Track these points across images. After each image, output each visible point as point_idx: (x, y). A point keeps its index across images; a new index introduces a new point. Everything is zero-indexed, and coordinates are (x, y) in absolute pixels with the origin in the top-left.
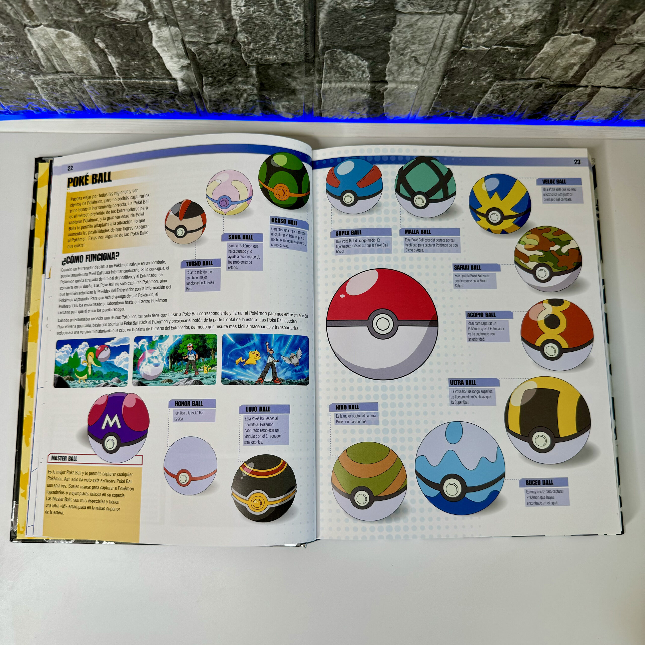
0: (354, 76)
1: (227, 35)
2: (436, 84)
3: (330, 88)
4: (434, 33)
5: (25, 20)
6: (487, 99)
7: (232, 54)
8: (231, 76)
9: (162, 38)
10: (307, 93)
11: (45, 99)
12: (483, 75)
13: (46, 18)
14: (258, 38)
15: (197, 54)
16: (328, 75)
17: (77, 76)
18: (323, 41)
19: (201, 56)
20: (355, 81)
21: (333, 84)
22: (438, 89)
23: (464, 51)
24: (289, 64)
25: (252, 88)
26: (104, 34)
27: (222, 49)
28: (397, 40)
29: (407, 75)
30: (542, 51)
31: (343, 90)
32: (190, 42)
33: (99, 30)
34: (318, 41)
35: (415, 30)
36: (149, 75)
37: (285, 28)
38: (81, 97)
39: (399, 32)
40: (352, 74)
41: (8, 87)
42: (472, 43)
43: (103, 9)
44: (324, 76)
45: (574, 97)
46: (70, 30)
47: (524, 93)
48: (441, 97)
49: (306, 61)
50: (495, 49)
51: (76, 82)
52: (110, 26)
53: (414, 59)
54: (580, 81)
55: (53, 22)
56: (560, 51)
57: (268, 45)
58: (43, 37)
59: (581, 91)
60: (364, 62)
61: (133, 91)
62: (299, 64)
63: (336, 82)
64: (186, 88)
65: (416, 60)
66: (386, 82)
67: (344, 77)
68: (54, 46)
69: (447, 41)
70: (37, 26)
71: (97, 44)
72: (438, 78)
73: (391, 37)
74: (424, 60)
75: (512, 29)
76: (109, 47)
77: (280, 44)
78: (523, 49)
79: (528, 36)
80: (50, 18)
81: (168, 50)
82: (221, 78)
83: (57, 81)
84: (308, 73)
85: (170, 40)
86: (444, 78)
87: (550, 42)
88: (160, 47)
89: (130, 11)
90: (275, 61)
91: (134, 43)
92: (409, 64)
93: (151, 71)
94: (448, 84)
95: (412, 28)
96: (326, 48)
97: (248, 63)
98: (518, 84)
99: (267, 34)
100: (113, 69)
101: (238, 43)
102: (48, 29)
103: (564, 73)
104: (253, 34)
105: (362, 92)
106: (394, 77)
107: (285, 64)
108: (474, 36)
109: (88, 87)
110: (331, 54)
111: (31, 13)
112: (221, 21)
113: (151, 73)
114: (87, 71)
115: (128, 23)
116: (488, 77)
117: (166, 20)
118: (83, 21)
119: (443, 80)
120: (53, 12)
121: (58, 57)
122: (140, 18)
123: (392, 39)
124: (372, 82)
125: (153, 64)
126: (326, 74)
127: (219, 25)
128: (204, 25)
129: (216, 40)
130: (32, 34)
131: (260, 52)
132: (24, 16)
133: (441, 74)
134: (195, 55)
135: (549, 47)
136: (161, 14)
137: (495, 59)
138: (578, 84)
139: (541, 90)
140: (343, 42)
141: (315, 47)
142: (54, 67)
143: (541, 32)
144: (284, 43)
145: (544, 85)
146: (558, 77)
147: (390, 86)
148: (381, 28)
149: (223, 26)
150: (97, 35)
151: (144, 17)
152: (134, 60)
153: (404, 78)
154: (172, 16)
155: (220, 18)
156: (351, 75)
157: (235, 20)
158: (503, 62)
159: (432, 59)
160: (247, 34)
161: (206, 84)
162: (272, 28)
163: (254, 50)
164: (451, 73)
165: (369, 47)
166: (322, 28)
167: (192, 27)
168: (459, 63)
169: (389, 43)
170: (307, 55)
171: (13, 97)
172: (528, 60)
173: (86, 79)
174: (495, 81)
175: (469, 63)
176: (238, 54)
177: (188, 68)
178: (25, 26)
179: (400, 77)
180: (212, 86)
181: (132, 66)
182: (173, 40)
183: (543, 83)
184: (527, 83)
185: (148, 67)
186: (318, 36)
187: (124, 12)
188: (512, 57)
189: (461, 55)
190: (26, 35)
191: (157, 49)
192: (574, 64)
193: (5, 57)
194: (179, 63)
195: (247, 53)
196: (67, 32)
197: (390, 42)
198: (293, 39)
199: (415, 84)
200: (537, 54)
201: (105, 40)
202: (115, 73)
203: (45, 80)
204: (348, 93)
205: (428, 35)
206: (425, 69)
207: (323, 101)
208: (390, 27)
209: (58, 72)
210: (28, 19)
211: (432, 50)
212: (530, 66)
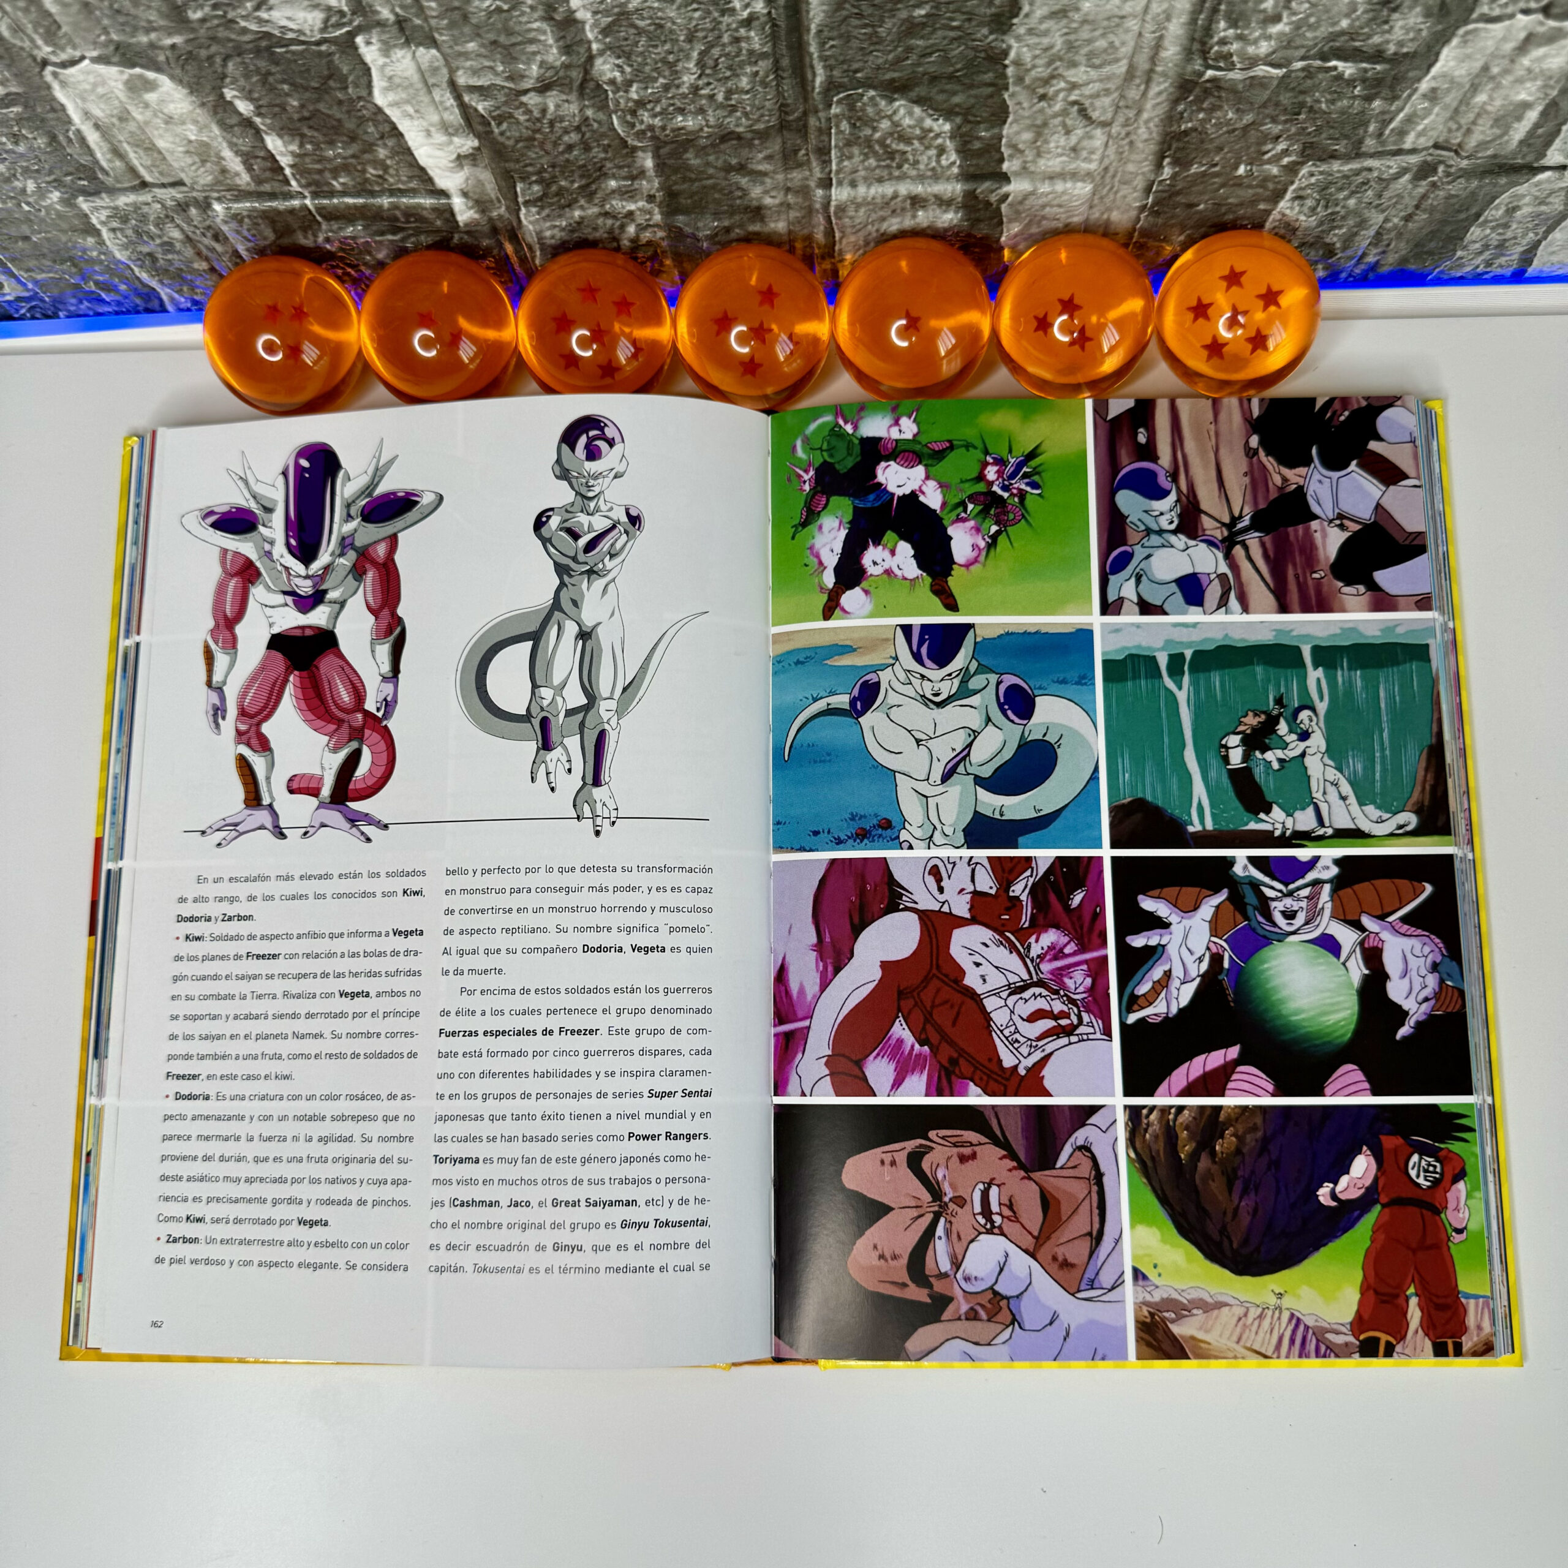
0: (917, 162)
1: (566, 66)
2: (1140, 177)
3: (853, 201)
4: (1127, 31)
5: (38, 47)
6: (1284, 215)
7: (587, 119)
8: (590, 176)
9: (397, 80)
10: (793, 214)
11: (123, 259)
12: (1270, 146)
13: (91, 37)
14: (647, 69)
15: (494, 118)
16: (846, 163)
17: (195, 194)
18: (825, 67)
19: (505, 126)
20: (921, 178)
21: (862, 190)
22: (1148, 190)
23: (1213, 80)
24: (739, 137)
25: (648, 206)
26: (247, 76)
27: (557, 106)
28: (1027, 57)
29: (1061, 155)
30: (1434, 71)
31: (887, 204)
32: (472, 89)
33: (230, 65)
34: (812, 67)
35: (1074, 25)
36: (378, 184)
37: (720, 37)
38: (212, 250)
39: (1031, 32)
40: (911, 158)
41: (25, 230)
42: (1235, 58)
43: (234, 8)
44: (834, 167)
45: (1527, 199)
46: (158, 69)
47: (1387, 194)
48: (1157, 214)
49: (783, 126)
50: (1303, 69)
51: (193, 211)
52: (258, 52)
53: (1076, 108)
54: (1542, 155)
55: (112, 48)
56: (1486, 68)
57: (678, 87)
58: (93, 90)
59: (1548, 181)
60: (941, 121)
61: (340, 229)
62: (764, 135)
63: (868, 181)
64: (477, 216)
65: (1083, 112)
66: (1005, 178)
67: (888, 167)
68: (125, 115)
69: (1164, 54)
70: (73, 63)
71: (231, 103)
72: (1146, 159)
73: (1010, 47)
74: (1104, 110)
75: (1345, 10)
76: (263, 110)
77: (709, 84)
78: (1378, 67)
79: (1392, 28)
80: (103, 38)
81: (417, 111)
82: (563, 183)
83: (146, 209)
84: (789, 159)
85: (420, 85)
86: (1163, 158)
87: (1455, 41)
88: (395, 104)
89: (305, 9)
90: (701, 129)
91: (327, 97)
92: (1064, 125)
93: (381, 173)
94: (1174, 177)
95: (1064, 21)
96: (831, 87)
97: (630, 142)
98: (1370, 170)
99: (671, 58)
100: (282, 169)
101: (599, 86)
102: (101, 68)
103: (1497, 131)
104: (634, 58)
105: (940, 205)
106: (1025, 162)
107: (726, 136)
108: (1240, 38)
109: (226, 222)
110: (850, 103)
111: (53, 28)
112: (545, 26)
113: (380, 176)
114: (216, 178)
115: (303, 43)
116: (1286, 152)
117: (402, 30)
118: (188, 41)
119: (1159, 166)
120: (106, 22)
121: (137, 146)
122: (333, 26)
123: (1012, 54)
124: (967, 176)
125: (382, 153)
126: (840, 161)
127: (543, 38)
128: (502, 39)
129: (538, 80)
130: (64, 84)
131: (658, 109)
132: (36, 37)
133: (1152, 147)
134: (489, 124)
135: (1455, 58)
136: (386, 13)
137: (1301, 98)
138: (1537, 159)
139: (1434, 185)
140: (878, 68)
141: (803, 84)
142: (132, 170)
143: (1428, 15)
144: (719, 80)
145: (1441, 169)
146: (1483, 145)
147: (1017, 187)
148: (981, 24)
149: (551, 41)
150: (228, 80)
151: (344, 25)
152: (331, 143)
153: (1052, 163)
154: (417, 16)
155: (543, 19)
156: (907, 160)
157: (583, 23)
158: (1323, 106)
159: (1127, 107)
160: (619, 57)
161: (527, 203)
162: (682, 38)
163: (641, 103)
164: (1181, 145)
165: (951, 77)
166: (819, 32)
167: (471, 46)
168: (1201, 116)
169: (1006, 66)
170: (783, 109)
171: (44, 256)
172: (1395, 98)
173: (219, 199)
174: (1303, 163)
175: (1230, 115)
176: (601, 116)
177: (474, 160)
178: (45, 63)
179: (1042, 162)
180: (542, 208)
181: (330, 160)
182: (425, 82)
183: (1441, 162)
184: (1393, 165)
185: (369, 162)
186: (811, 55)
187: (289, 13)
188: (1347, 91)
189: (1207, 92)
190: (49, 87)
191: (388, 111)
192: (1526, 106)
193: (7, 152)
194: (452, 147)
195: (623, 111)
196: (151, 75)
197: (1007, 62)
198: (741, 65)
199: (1083, 181)
200: (1419, 80)
201: (250, 92)
202: (287, 182)
203: (116, 208)
204: (903, 209)
205: (1112, 37)
206: (1109, 136)
207: (837, 235)
208: (1003, 19)
209: (144, 185)
210: (47, 43)
211: (1125, 80)
212: (1401, 115)
